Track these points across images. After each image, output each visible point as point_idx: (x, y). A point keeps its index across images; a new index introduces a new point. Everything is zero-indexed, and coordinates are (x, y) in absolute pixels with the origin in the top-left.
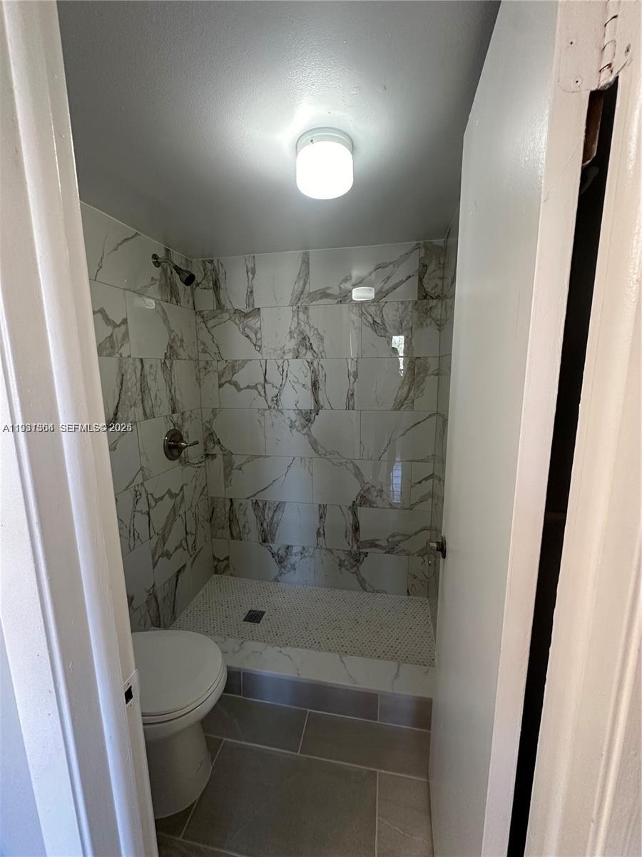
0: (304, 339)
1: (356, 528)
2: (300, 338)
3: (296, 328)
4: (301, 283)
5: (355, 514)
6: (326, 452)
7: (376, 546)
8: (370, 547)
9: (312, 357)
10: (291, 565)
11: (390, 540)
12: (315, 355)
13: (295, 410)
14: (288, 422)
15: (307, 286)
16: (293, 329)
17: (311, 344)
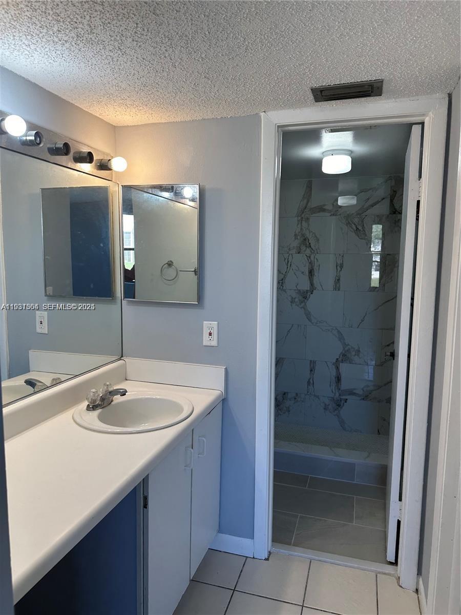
0: (305, 240)
1: (338, 379)
2: (302, 239)
3: (299, 232)
4: (305, 201)
5: (337, 368)
6: (317, 321)
7: (354, 394)
8: (349, 394)
9: (310, 253)
10: (286, 408)
11: (365, 389)
12: (313, 251)
13: (295, 290)
14: (290, 299)
15: (309, 204)
16: (297, 233)
17: (310, 243)
